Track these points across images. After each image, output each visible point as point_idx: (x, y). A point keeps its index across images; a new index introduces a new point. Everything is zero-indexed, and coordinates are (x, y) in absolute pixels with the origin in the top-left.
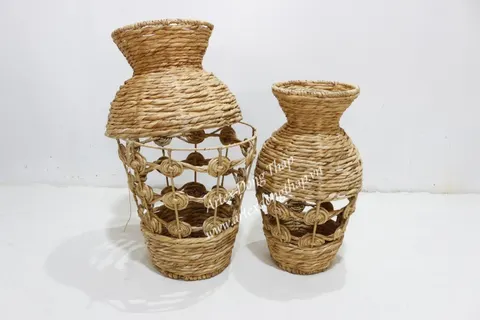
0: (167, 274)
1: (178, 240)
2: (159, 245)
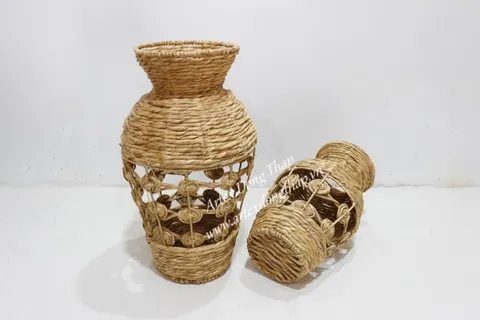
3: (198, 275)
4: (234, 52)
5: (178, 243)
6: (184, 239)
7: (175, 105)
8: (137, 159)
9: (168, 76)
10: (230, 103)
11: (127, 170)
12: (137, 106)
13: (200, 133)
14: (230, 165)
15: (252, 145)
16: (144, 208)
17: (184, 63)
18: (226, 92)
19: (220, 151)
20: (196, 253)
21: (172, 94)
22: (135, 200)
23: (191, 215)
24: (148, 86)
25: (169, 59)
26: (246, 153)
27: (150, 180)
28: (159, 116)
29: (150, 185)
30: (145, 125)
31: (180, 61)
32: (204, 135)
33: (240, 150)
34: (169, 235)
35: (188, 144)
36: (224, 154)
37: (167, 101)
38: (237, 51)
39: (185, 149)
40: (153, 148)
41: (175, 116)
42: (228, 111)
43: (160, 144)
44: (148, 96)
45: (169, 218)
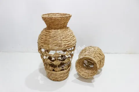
0: (54, 80)
1: (57, 72)
2: (52, 74)
3: (59, 79)
4: (70, 17)
5: (54, 70)
6: (55, 69)
7: (53, 31)
8: (42, 47)
9: (51, 23)
10: (69, 31)
11: (39, 50)
12: (42, 32)
13: (60, 40)
14: (69, 49)
15: (75, 43)
16: (44, 60)
17: (55, 19)
18: (68, 28)
19: (66, 45)
20: (58, 73)
21: (52, 28)
22: (42, 58)
23: (57, 63)
24: (45, 26)
25: (51, 19)
26: (73, 45)
27: (45, 53)
28: (48, 35)
29: (46, 54)
30: (44, 37)
31: (54, 19)
32: (61, 40)
33: (72, 45)
34: (51, 68)
35: (56, 43)
36: (67, 46)
37: (50, 31)
38: (71, 16)
39: (56, 44)
40: (46, 44)
41: (53, 35)
42: (68, 33)
43: (49, 43)
44: (45, 29)
45: (51, 63)
